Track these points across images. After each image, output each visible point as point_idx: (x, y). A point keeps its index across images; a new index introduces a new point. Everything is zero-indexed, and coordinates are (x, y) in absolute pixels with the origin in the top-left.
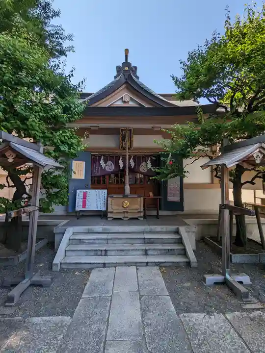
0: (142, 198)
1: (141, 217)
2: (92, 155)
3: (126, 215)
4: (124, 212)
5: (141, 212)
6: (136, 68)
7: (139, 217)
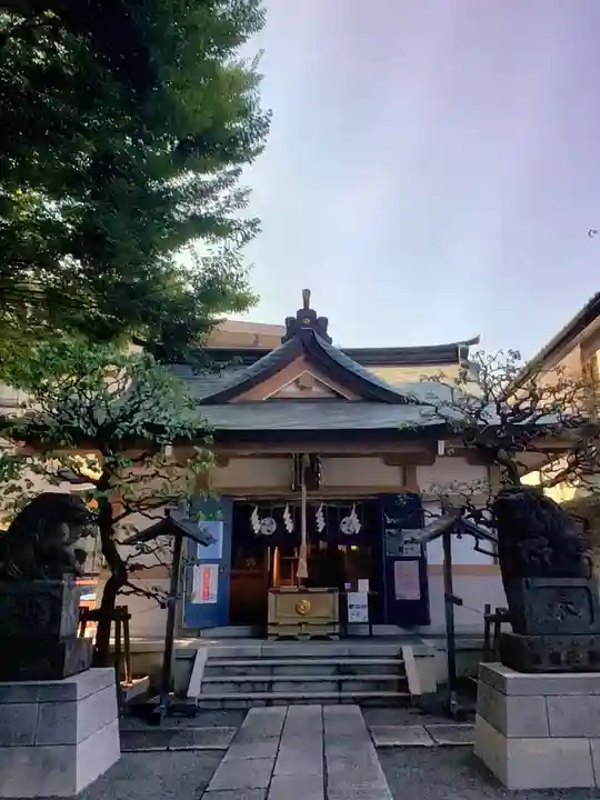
0: (337, 594)
1: (334, 634)
2: (235, 502)
3: (304, 629)
4: (300, 624)
5: (334, 624)
6: (325, 321)
7: (330, 634)
